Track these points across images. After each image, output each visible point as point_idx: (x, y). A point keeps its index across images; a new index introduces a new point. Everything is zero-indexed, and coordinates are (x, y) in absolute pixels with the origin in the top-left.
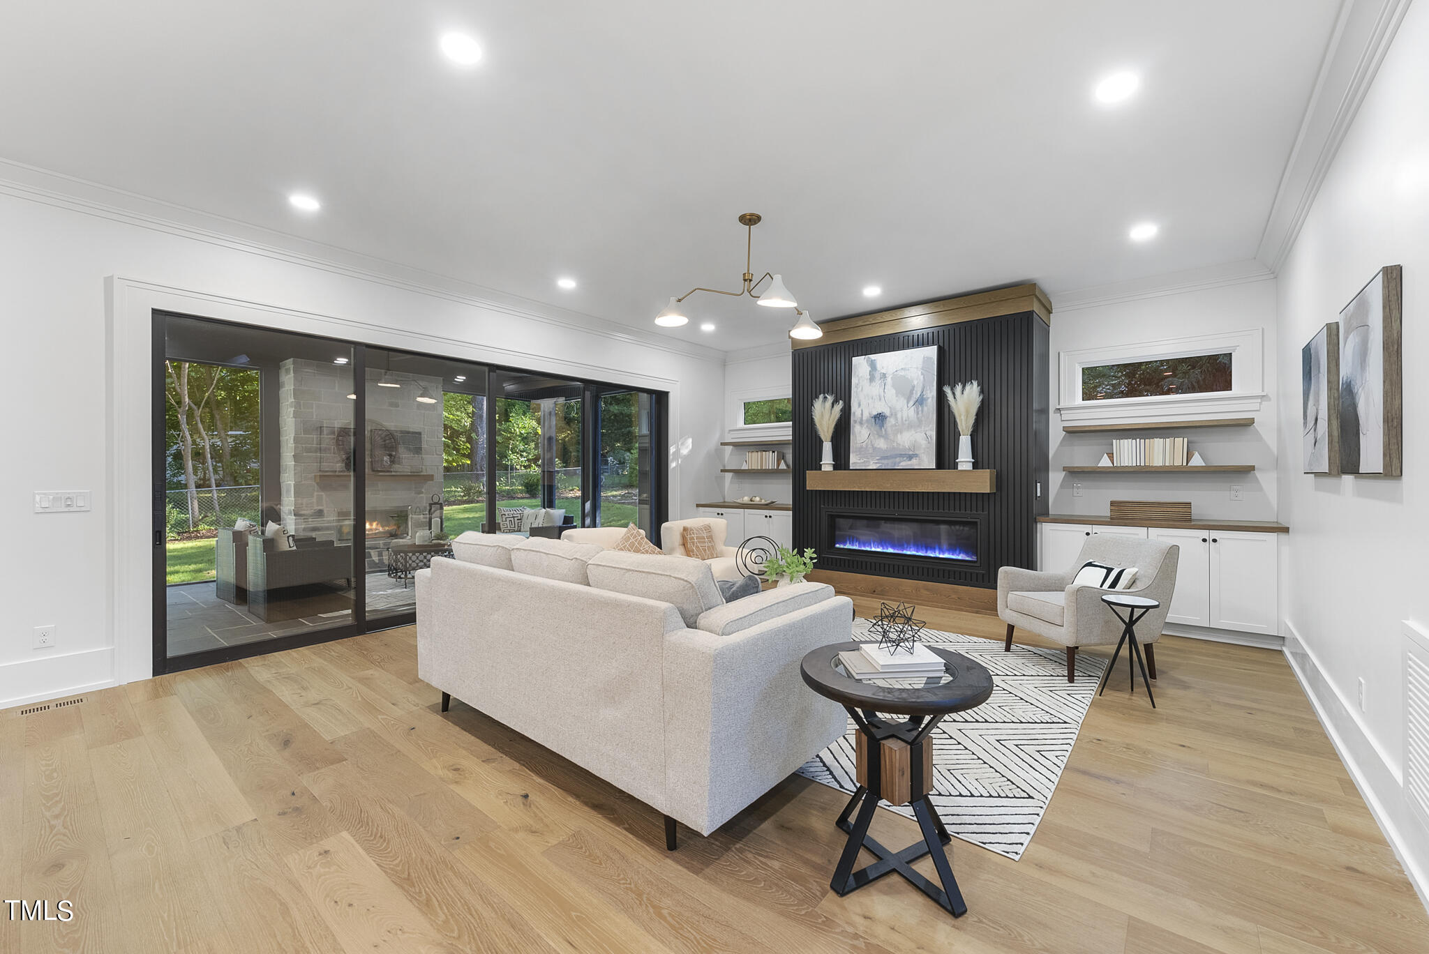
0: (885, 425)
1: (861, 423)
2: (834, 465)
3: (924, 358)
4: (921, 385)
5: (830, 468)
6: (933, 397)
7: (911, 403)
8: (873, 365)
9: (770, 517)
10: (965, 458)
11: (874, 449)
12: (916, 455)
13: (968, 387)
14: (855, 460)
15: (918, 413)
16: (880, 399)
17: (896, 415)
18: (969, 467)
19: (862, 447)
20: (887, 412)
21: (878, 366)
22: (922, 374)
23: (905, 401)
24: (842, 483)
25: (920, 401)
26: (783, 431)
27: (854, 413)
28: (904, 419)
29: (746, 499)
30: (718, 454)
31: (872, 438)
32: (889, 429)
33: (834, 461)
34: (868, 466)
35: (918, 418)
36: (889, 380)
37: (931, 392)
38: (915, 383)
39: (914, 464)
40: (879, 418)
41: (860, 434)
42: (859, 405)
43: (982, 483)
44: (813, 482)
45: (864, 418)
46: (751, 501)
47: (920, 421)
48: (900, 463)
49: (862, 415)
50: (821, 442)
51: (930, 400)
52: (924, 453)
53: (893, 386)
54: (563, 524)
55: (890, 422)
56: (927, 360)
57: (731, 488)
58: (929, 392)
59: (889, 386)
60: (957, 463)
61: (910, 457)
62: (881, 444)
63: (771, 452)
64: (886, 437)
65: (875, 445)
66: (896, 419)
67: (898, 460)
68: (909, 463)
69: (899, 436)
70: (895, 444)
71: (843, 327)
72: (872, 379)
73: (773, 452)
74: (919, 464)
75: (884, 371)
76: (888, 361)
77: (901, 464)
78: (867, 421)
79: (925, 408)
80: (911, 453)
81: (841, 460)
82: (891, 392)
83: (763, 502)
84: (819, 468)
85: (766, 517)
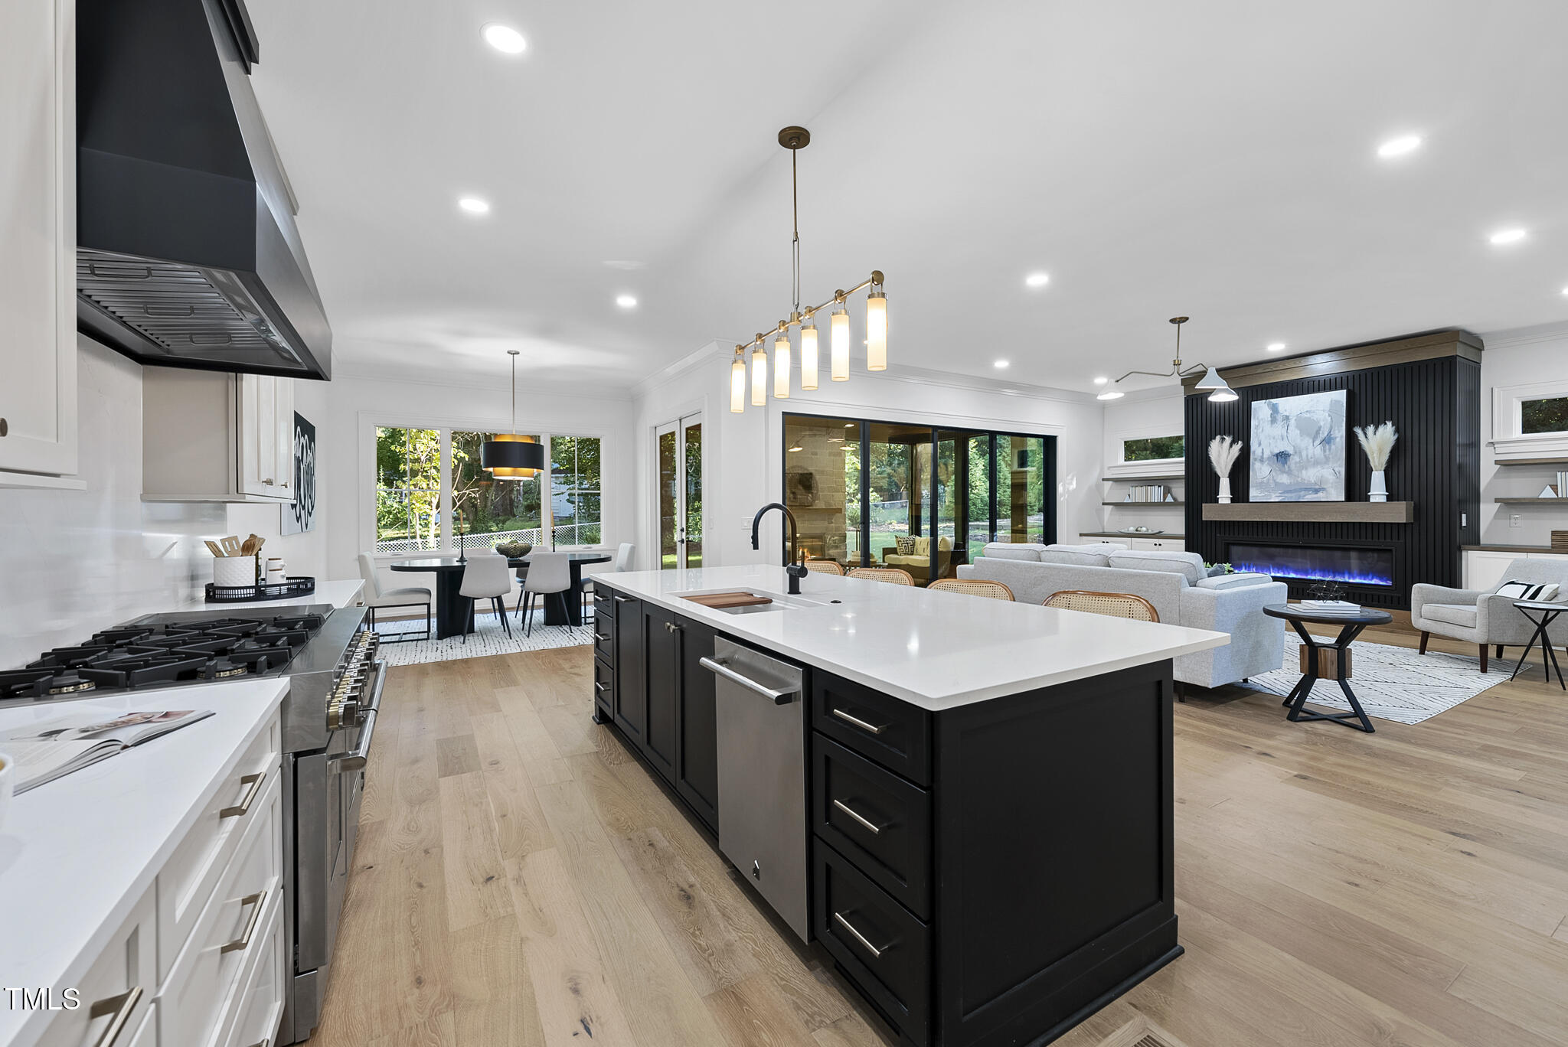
0: (1288, 463)
1: (1262, 460)
2: (1231, 498)
3: (1331, 401)
4: (1328, 426)
5: (1228, 501)
6: (1341, 437)
7: (1318, 442)
8: (1275, 409)
9: (1160, 545)
10: (1378, 490)
11: (1276, 484)
12: (1324, 489)
13: (1381, 428)
14: (1255, 494)
15: (1325, 451)
16: (1283, 439)
17: (1300, 453)
18: (1383, 499)
19: (1262, 482)
20: (1290, 450)
21: (1281, 409)
22: (1329, 415)
23: (1311, 441)
24: (1241, 514)
25: (1328, 440)
26: (1175, 466)
27: (1254, 452)
28: (1309, 457)
29: (1132, 530)
30: (1098, 488)
31: (1274, 474)
32: (1293, 467)
33: (1231, 495)
34: (1270, 499)
35: (1325, 456)
36: (1292, 422)
37: (1339, 432)
38: (1322, 424)
39: (1321, 496)
40: (1282, 457)
41: (1259, 472)
42: (1260, 444)
43: (1399, 513)
44: (1209, 513)
45: (1265, 456)
46: (1137, 530)
47: (1327, 459)
48: (1305, 496)
49: (1263, 453)
50: (1216, 479)
51: (1338, 439)
52: (1332, 487)
53: (1298, 427)
54: (955, 549)
55: (1294, 460)
56: (1334, 403)
57: (1110, 520)
58: (1337, 432)
59: (1292, 427)
60: (1369, 496)
61: (1316, 491)
62: (1284, 479)
63: (1157, 487)
64: (1289, 473)
65: (1278, 481)
66: (1301, 456)
67: (1303, 493)
68: (1316, 496)
69: (1304, 472)
70: (1299, 479)
71: (1241, 375)
72: (1273, 420)
73: (1160, 486)
74: (1327, 498)
75: (1285, 414)
76: (1288, 405)
77: (1307, 497)
78: (1269, 458)
79: (1333, 447)
80: (1318, 487)
81: (1240, 492)
82: (1294, 432)
83: (1150, 532)
84: (1216, 501)
85: (1156, 545)
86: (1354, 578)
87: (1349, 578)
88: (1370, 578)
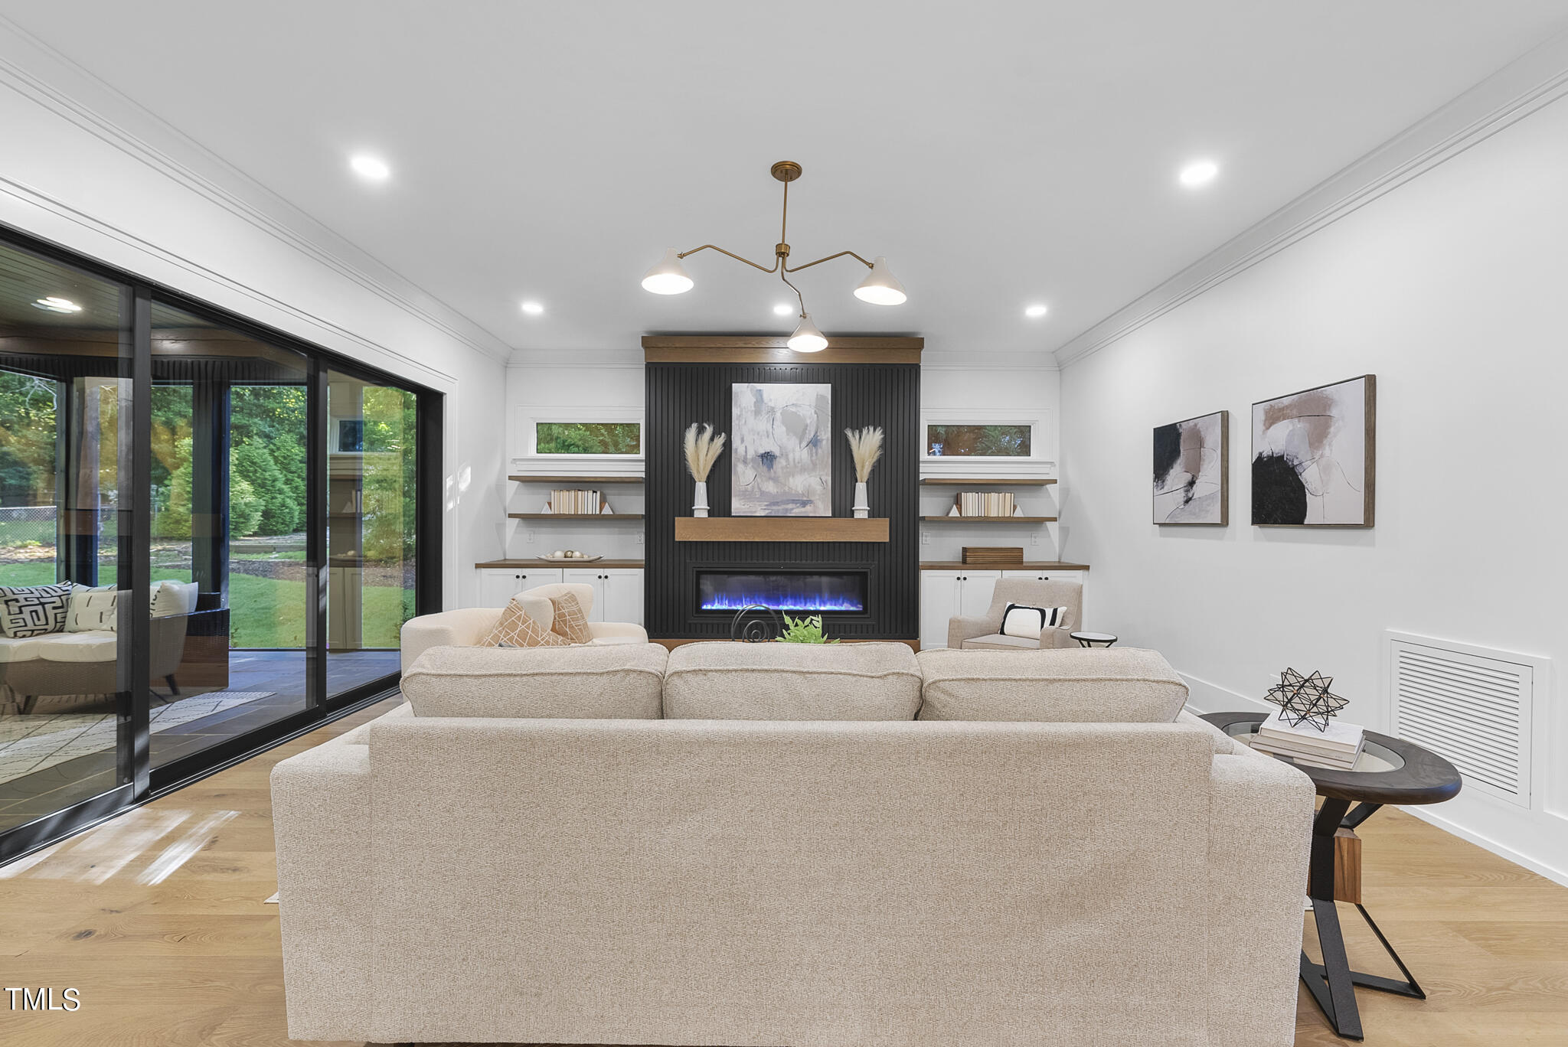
0: (774, 467)
1: (745, 462)
2: (709, 511)
3: (817, 395)
4: (815, 425)
5: (705, 515)
6: (828, 440)
7: (804, 444)
8: (759, 396)
9: (606, 577)
10: (861, 505)
11: (762, 493)
12: (810, 502)
13: (865, 431)
14: (738, 506)
15: (812, 456)
16: (768, 436)
17: (787, 455)
18: (866, 515)
19: (746, 491)
20: (776, 451)
21: (765, 396)
22: (816, 413)
23: (798, 442)
24: (721, 532)
25: (814, 442)
26: (631, 465)
27: (736, 449)
28: (796, 461)
29: (559, 555)
30: (499, 488)
31: (759, 480)
32: (779, 471)
33: (708, 506)
34: (755, 512)
35: (812, 461)
36: (778, 415)
37: (825, 434)
38: (808, 422)
39: (808, 511)
40: (768, 458)
41: (743, 476)
42: (742, 441)
43: (879, 532)
44: (684, 531)
45: (748, 457)
46: (565, 557)
47: (814, 464)
48: (792, 509)
49: (746, 452)
50: (692, 483)
51: (824, 442)
52: (819, 499)
53: (784, 423)
55: (780, 464)
56: (820, 398)
57: (517, 541)
58: (823, 433)
59: (777, 423)
60: (853, 511)
61: (804, 504)
62: (770, 487)
63: (591, 493)
64: (775, 480)
65: (763, 489)
66: (787, 460)
67: (790, 506)
68: (803, 509)
69: (791, 479)
70: (787, 489)
71: (719, 345)
72: (757, 412)
73: (594, 492)
74: (815, 512)
75: (772, 404)
76: (776, 393)
77: (794, 511)
78: (753, 460)
79: (820, 451)
80: (805, 499)
81: (720, 505)
82: (780, 430)
83: (586, 558)
84: (691, 514)
85: (600, 577)
86: (825, 605)
87: (820, 605)
88: (841, 602)
